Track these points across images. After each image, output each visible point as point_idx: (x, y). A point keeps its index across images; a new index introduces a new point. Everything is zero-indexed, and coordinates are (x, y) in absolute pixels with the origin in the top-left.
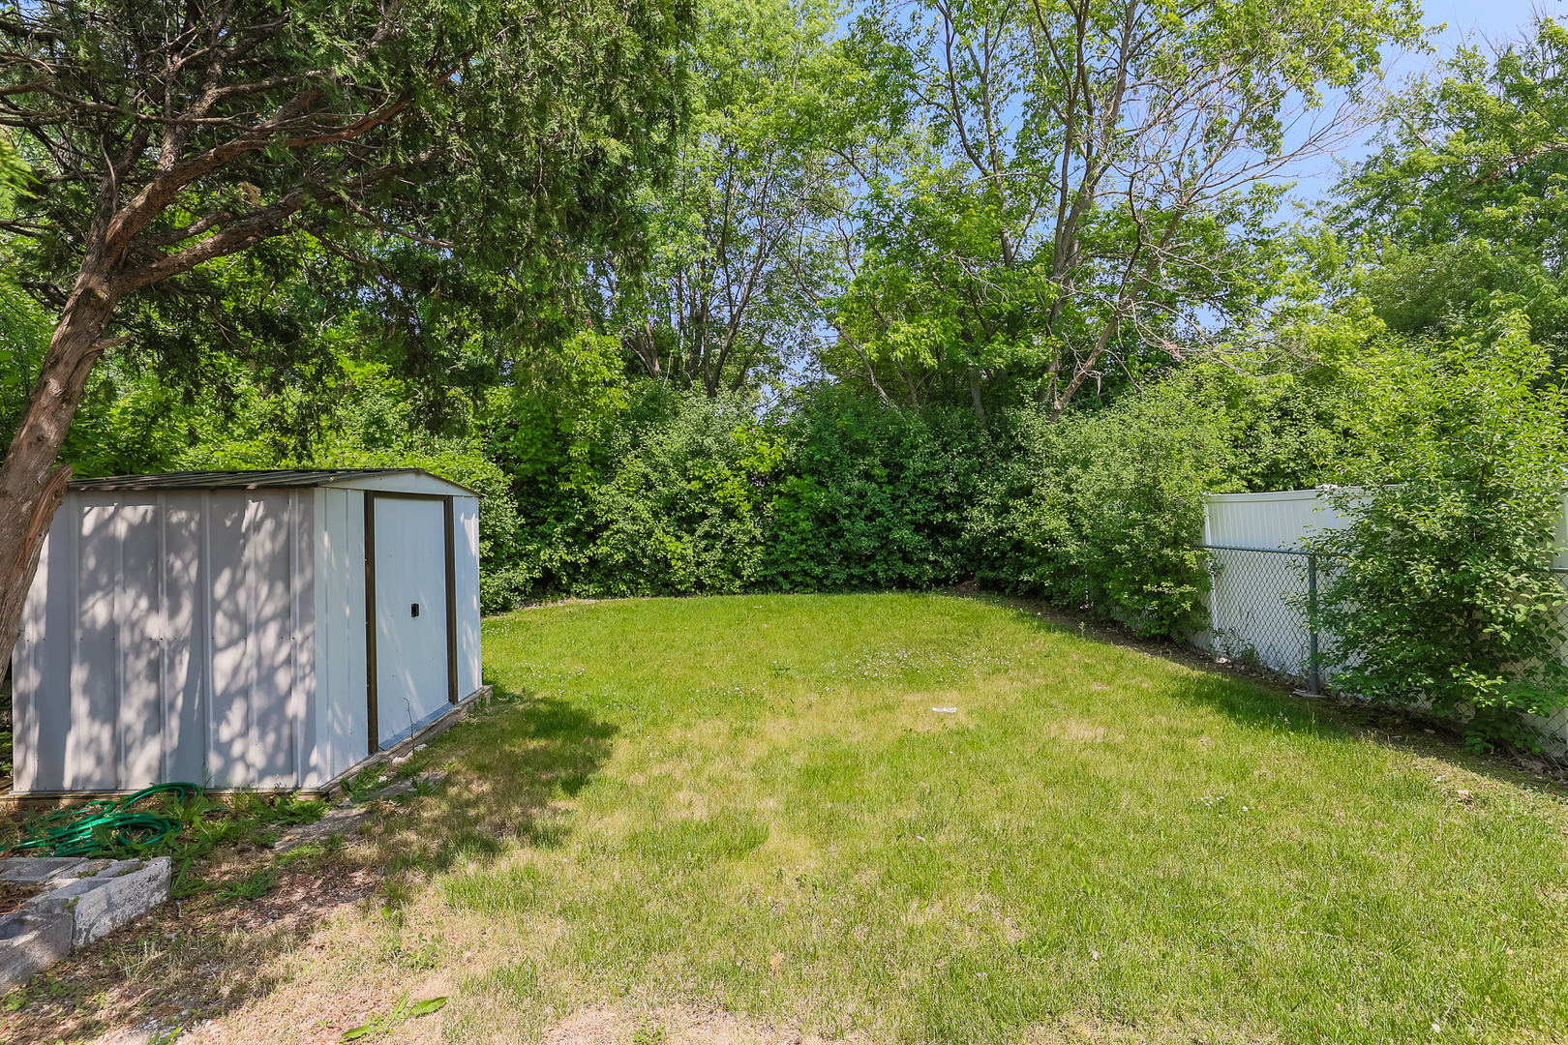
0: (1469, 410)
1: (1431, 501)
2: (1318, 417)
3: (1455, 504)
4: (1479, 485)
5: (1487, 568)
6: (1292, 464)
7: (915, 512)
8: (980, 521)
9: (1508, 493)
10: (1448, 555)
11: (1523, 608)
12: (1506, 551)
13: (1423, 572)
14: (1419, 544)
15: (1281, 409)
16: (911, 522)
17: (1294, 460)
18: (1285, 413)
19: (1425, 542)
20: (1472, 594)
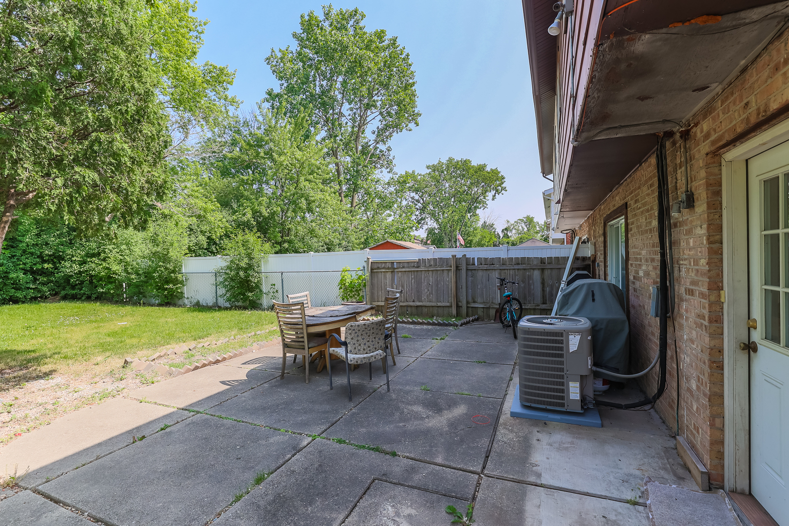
0: (247, 241)
1: (243, 260)
2: (201, 232)
3: (246, 260)
4: (250, 256)
5: (251, 272)
6: (194, 247)
7: (24, 264)
8: (69, 268)
9: (254, 258)
10: (246, 270)
11: (256, 279)
12: (254, 269)
13: (242, 273)
14: (239, 268)
15: (189, 228)
16: (22, 269)
17: (195, 246)
18: (191, 230)
19: (242, 268)
20: (249, 278)
